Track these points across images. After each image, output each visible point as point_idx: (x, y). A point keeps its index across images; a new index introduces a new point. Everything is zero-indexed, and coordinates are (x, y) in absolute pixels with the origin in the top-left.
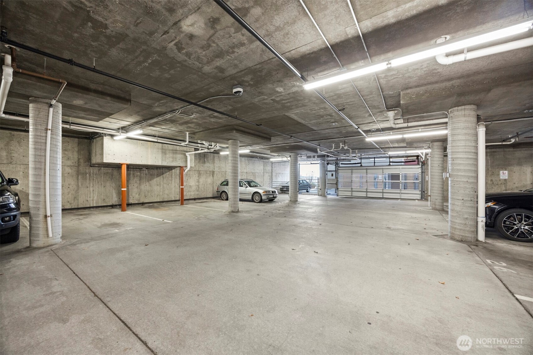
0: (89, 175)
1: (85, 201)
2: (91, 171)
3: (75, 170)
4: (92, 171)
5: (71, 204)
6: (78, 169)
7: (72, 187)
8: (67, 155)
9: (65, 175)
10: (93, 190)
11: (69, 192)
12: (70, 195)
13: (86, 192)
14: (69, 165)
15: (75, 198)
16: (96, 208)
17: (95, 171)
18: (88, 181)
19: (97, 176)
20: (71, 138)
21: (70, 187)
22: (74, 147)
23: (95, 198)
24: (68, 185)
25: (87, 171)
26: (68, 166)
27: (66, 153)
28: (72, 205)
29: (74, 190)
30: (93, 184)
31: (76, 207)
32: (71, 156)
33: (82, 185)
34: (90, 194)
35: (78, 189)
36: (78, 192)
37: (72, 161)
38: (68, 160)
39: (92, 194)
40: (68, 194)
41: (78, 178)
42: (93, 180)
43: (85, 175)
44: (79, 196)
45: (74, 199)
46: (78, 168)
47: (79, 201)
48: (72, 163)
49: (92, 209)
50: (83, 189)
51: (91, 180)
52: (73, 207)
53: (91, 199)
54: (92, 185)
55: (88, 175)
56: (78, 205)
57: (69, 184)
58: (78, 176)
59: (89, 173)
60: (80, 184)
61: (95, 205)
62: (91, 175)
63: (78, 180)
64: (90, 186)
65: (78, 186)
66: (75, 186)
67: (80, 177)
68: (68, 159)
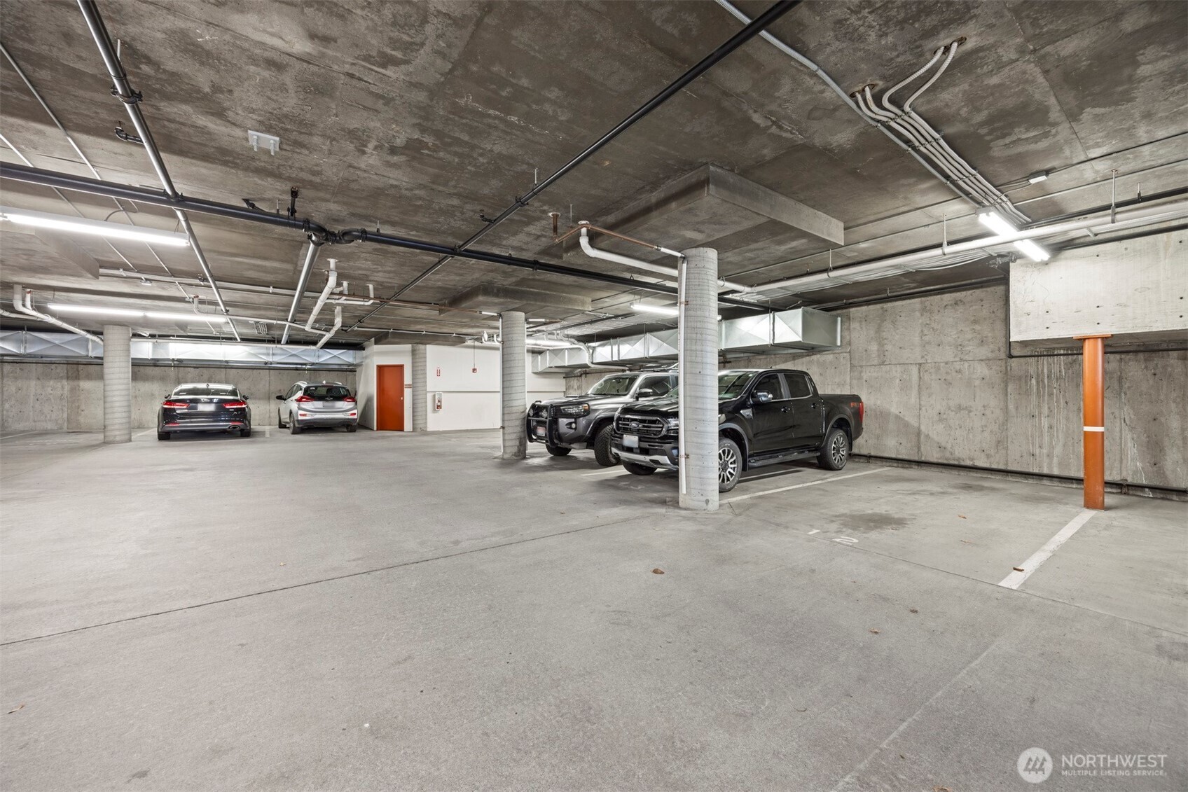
0: (1038, 382)
1: (1025, 455)
2: (1043, 370)
3: (998, 368)
4: (1046, 371)
5: (988, 456)
6: (1006, 367)
7: (992, 413)
8: (979, 334)
9: (976, 384)
10: (1051, 427)
11: (986, 426)
12: (986, 434)
13: (1030, 430)
14: (984, 358)
15: (999, 442)
16: (1060, 482)
17: (1056, 369)
18: (1034, 398)
19: (1063, 385)
20: (989, 289)
21: (988, 412)
22: (995, 310)
23: (1058, 450)
24: (983, 409)
25: (1032, 370)
26: (982, 360)
27: (977, 327)
28: (992, 459)
29: (995, 423)
30: (1049, 408)
31: (1002, 467)
32: (990, 334)
33: (1017, 408)
34: (1041, 435)
35: (1007, 420)
36: (1005, 427)
37: (992, 346)
38: (982, 345)
39: (1046, 439)
40: (983, 431)
41: (1006, 390)
42: (1051, 395)
43: (1026, 382)
44: (1009, 440)
45: (997, 446)
46: (1006, 363)
47: (1009, 452)
48: (992, 352)
49: (1046, 482)
50: (1019, 419)
51: (1044, 396)
52: (994, 466)
53: (1045, 451)
54: (1045, 411)
55: (1034, 381)
56: (1007, 464)
57: (984, 406)
58: (1006, 386)
59: (1038, 375)
60: (1011, 407)
61: (1056, 472)
62: (1043, 381)
63: (1006, 395)
64: (1040, 413)
65: (1006, 410)
66: (998, 412)
67: (1011, 387)
68: (982, 341)
